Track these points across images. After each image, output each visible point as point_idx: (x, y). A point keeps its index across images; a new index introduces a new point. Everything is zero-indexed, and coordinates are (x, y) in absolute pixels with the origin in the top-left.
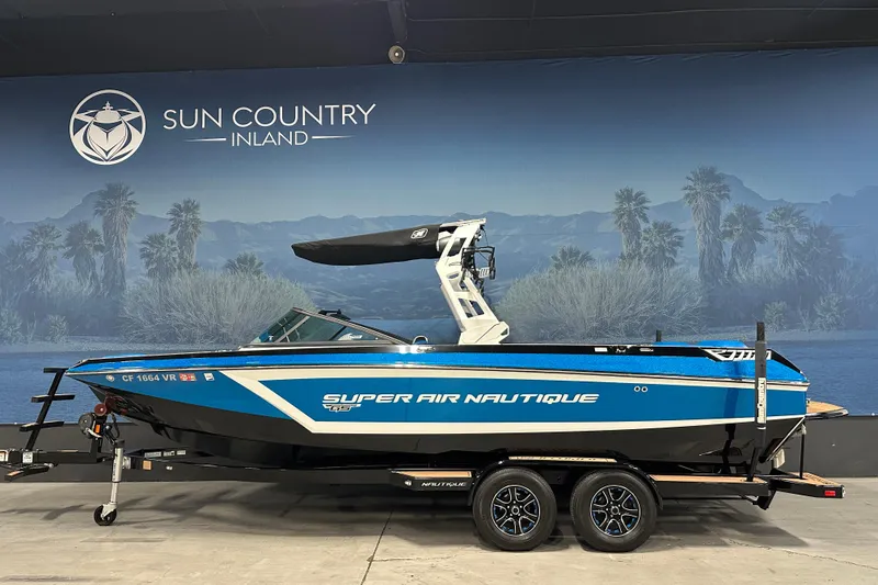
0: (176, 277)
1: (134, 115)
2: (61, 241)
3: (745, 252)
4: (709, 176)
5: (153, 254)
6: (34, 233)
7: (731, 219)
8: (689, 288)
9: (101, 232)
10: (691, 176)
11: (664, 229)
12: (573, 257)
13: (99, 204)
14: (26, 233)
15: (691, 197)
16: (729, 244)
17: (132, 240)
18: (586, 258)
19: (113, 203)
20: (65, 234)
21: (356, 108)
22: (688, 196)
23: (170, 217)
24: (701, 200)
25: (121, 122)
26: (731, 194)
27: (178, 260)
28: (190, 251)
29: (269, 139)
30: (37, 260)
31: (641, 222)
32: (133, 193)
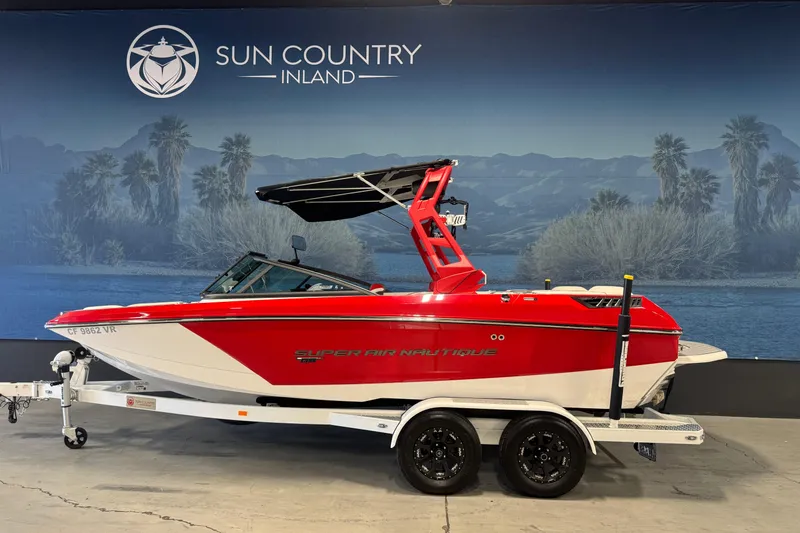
0: (227, 209)
1: (187, 51)
2: (117, 170)
3: (780, 200)
4: (748, 125)
5: (205, 185)
6: (92, 161)
7: (768, 168)
8: (723, 233)
9: (156, 161)
10: (731, 124)
11: (701, 175)
12: (612, 200)
13: (154, 135)
14: (86, 162)
15: (730, 145)
16: (764, 192)
17: (185, 172)
18: (624, 201)
19: (166, 133)
20: (121, 163)
21: (402, 49)
22: (726, 144)
23: (221, 150)
24: (739, 147)
25: (175, 57)
26: (769, 143)
27: (229, 192)
28: (241, 185)
29: (318, 77)
30: (95, 187)
31: (679, 167)
32: (186, 126)
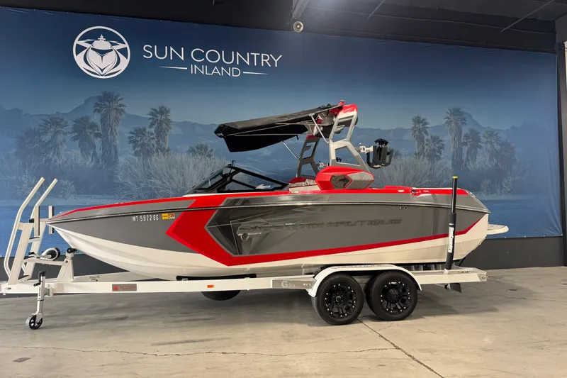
0: (154, 157)
2: (69, 129)
3: (473, 154)
4: (456, 112)
5: (138, 141)
6: (47, 122)
7: (466, 136)
8: (446, 172)
9: (99, 123)
10: (448, 111)
11: (435, 139)
13: (97, 105)
14: (41, 122)
15: (449, 123)
16: (465, 149)
17: (122, 132)
19: (107, 104)
20: (71, 124)
22: (447, 122)
23: (149, 116)
24: (453, 124)
25: (111, 50)
26: (467, 123)
27: (156, 145)
28: (164, 140)
29: (216, 71)
30: (49, 141)
31: (425, 135)
32: (122, 99)
